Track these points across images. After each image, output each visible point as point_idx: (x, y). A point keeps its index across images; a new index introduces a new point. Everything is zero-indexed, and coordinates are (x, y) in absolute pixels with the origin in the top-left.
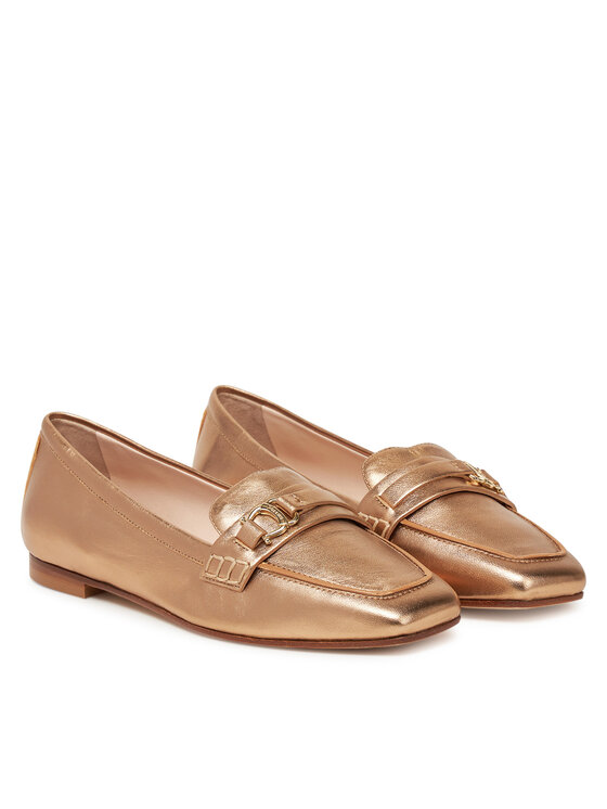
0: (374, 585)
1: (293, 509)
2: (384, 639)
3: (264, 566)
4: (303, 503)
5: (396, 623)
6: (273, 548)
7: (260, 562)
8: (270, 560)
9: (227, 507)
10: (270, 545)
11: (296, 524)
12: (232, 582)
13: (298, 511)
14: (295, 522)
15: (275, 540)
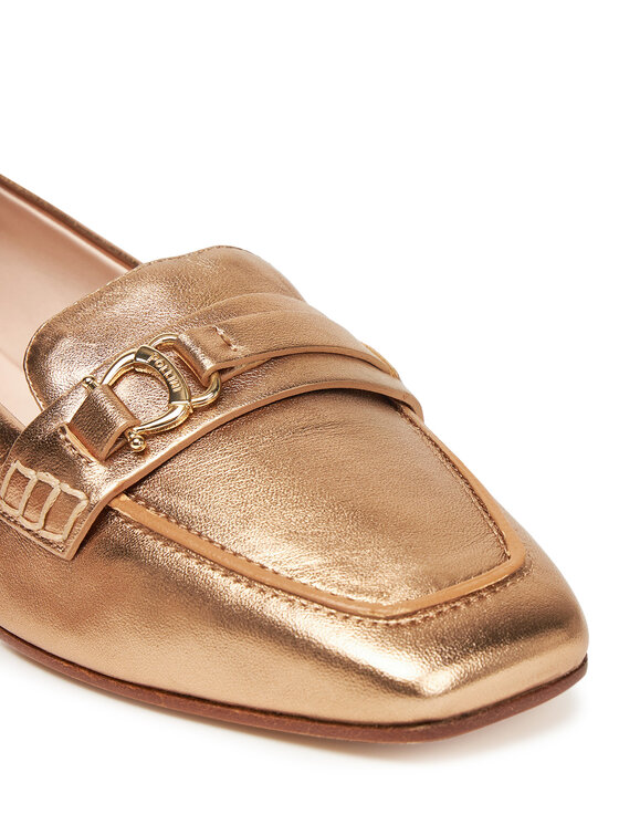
0: (369, 584)
1: (208, 364)
2: (380, 726)
3: (123, 505)
4: (239, 350)
5: (409, 691)
6: (151, 460)
7: (116, 495)
8: (141, 491)
9: (66, 344)
10: (142, 454)
11: (214, 405)
12: (51, 537)
13: (221, 372)
14: (209, 397)
15: (158, 441)
